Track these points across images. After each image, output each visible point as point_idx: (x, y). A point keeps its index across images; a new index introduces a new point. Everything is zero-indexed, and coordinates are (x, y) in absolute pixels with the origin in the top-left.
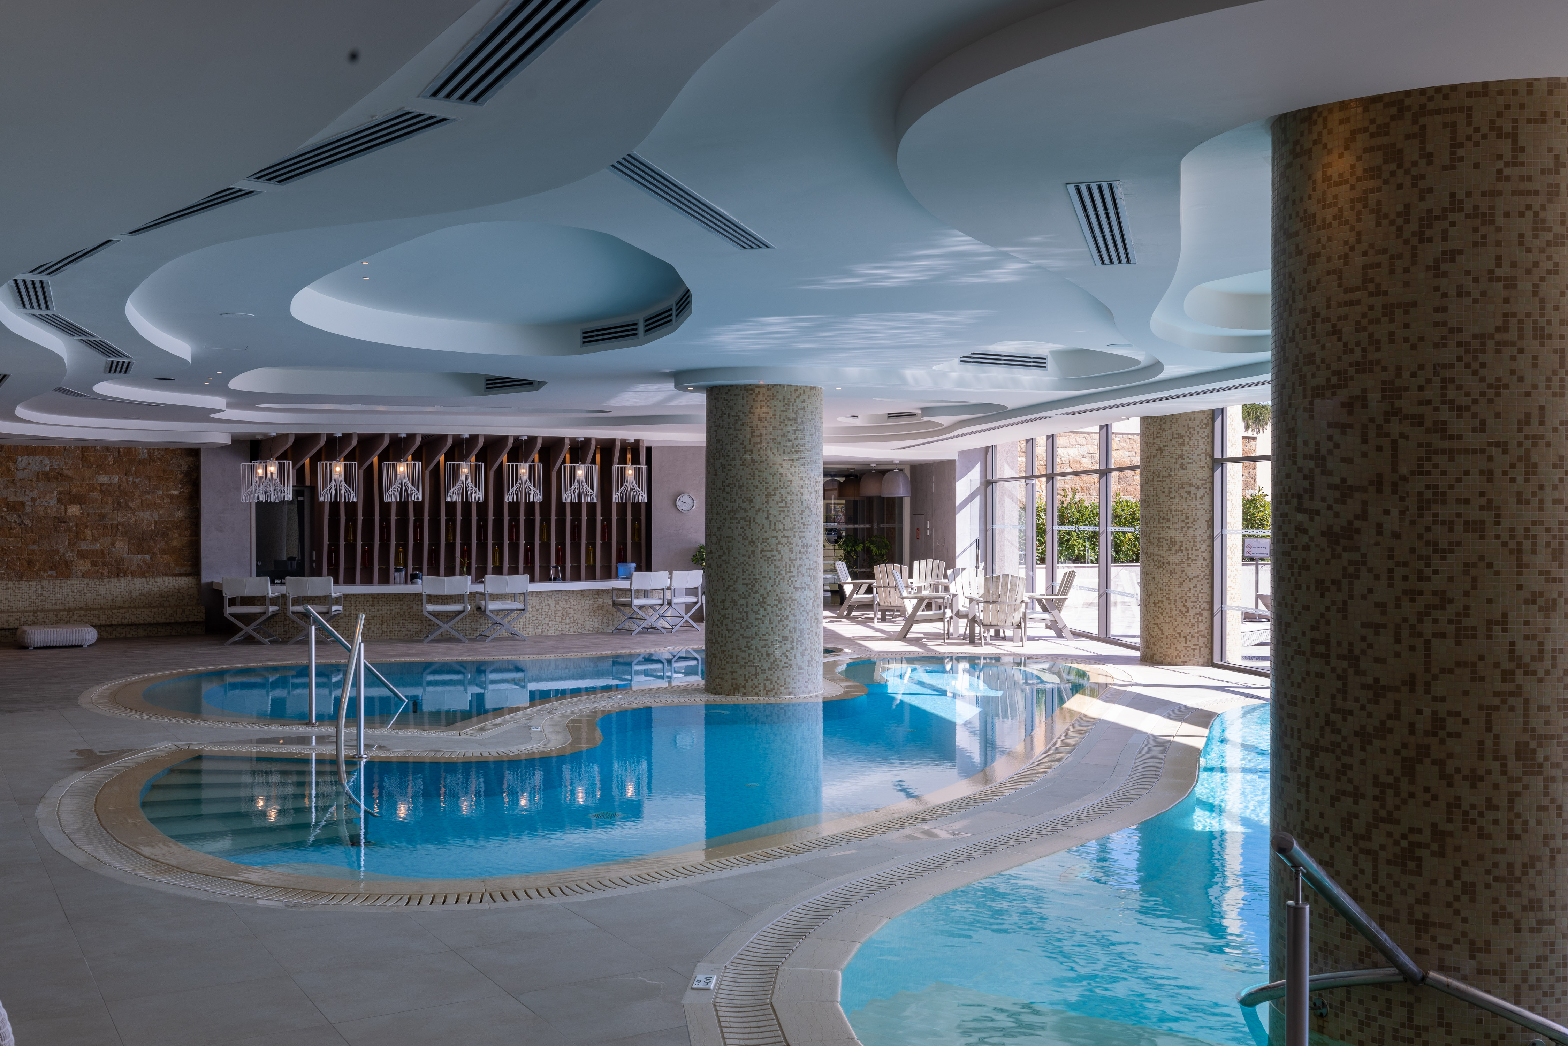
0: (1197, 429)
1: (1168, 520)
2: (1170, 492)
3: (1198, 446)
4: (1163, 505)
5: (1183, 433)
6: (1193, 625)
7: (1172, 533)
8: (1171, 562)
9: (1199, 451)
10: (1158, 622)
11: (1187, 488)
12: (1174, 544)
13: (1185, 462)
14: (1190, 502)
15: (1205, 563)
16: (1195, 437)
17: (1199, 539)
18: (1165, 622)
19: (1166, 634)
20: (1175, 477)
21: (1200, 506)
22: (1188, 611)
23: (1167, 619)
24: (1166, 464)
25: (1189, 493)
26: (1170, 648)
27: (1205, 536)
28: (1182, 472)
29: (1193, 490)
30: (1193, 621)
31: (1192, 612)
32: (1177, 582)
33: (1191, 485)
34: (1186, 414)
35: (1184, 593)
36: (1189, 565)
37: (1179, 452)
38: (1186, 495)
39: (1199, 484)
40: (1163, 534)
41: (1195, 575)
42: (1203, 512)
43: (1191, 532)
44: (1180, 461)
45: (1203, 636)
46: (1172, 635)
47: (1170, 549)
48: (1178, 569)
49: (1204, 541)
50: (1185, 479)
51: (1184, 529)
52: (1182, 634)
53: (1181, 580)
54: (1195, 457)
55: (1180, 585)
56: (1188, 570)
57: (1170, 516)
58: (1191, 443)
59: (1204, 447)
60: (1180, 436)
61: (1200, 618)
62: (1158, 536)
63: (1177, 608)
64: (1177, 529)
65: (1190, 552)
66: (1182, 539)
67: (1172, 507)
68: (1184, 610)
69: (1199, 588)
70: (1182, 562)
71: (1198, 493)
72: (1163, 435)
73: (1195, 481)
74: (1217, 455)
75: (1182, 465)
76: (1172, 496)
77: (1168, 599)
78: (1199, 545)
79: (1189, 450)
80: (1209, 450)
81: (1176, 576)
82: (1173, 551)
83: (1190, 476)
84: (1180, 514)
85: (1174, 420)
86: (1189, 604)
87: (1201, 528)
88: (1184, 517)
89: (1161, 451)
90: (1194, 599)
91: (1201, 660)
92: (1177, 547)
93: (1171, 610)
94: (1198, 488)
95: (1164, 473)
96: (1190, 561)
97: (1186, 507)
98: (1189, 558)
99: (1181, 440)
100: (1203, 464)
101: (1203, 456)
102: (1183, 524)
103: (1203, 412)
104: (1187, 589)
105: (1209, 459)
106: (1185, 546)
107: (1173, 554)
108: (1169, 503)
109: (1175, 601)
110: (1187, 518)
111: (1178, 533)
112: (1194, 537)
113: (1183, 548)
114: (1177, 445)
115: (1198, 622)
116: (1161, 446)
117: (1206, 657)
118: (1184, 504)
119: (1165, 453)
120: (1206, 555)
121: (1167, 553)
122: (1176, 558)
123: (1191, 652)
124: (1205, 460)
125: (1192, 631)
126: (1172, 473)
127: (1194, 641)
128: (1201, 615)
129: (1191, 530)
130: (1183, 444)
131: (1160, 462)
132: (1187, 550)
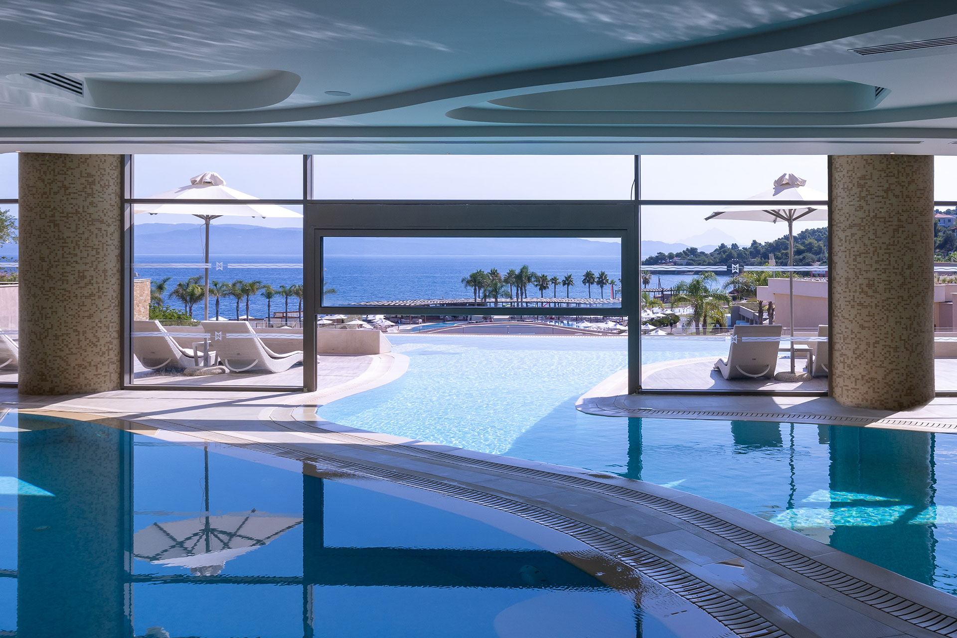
0: (108, 170)
1: (76, 255)
2: (77, 228)
3: (109, 186)
4: (68, 240)
5: (94, 173)
6: (104, 353)
7: (81, 267)
8: (79, 295)
9: (110, 191)
10: (62, 354)
11: (98, 225)
12: (83, 277)
13: (95, 200)
14: (101, 239)
15: (115, 295)
16: (105, 178)
17: (109, 273)
18: (72, 353)
19: (73, 365)
20: (84, 214)
21: (110, 242)
22: (98, 341)
23: (74, 351)
24: (72, 201)
25: (100, 229)
26: (78, 377)
27: (115, 270)
28: (92, 210)
29: (104, 227)
30: (104, 349)
31: (102, 342)
32: (87, 314)
33: (102, 222)
34: (97, 155)
35: (94, 324)
36: (100, 297)
37: (89, 191)
38: (96, 231)
39: (110, 221)
40: (69, 269)
41: (105, 306)
42: (113, 247)
43: (101, 266)
44: (90, 199)
45: (113, 363)
46: (80, 366)
47: (77, 283)
48: (88, 302)
49: (114, 274)
50: (95, 216)
51: (95, 264)
52: (93, 363)
53: (91, 312)
54: (105, 196)
55: (90, 317)
56: (99, 302)
57: (77, 251)
58: (102, 183)
59: (114, 188)
60: (89, 175)
61: (111, 346)
62: (61, 271)
63: (86, 339)
64: (86, 264)
65: (101, 285)
66: (93, 273)
67: (81, 243)
68: (95, 340)
69: (109, 319)
70: (92, 295)
71: (108, 229)
72: (69, 173)
73: (105, 219)
74: (127, 196)
75: (91, 203)
76: (80, 231)
77: (75, 331)
78: (109, 279)
79: (100, 189)
80: (118, 190)
81: (85, 308)
82: (82, 284)
83: (102, 215)
84: (90, 249)
85: (83, 160)
86: (100, 334)
87: (111, 263)
88: (94, 252)
89: (66, 188)
90: (105, 329)
91: (111, 386)
92: (86, 280)
93: (79, 341)
94: (109, 225)
95: (70, 210)
96: (100, 293)
97: (97, 243)
98: (99, 291)
99: (90, 180)
100: (113, 203)
101: (113, 196)
102: (94, 259)
103: (114, 156)
104: (97, 320)
105: (118, 199)
106: (95, 280)
107: (81, 288)
108: (77, 239)
109: (84, 332)
110: (98, 253)
111: (87, 267)
112: (105, 271)
113: (94, 281)
114: (86, 183)
115: (109, 350)
116: (66, 183)
117: (116, 381)
118: (94, 240)
119: (70, 191)
120: (116, 287)
121: (74, 287)
122: (85, 292)
123: (102, 379)
124: (115, 199)
125: (103, 359)
126: (81, 210)
127: (105, 368)
128: (111, 343)
129: (101, 264)
130: (93, 183)
131: (65, 198)
132: (97, 283)
